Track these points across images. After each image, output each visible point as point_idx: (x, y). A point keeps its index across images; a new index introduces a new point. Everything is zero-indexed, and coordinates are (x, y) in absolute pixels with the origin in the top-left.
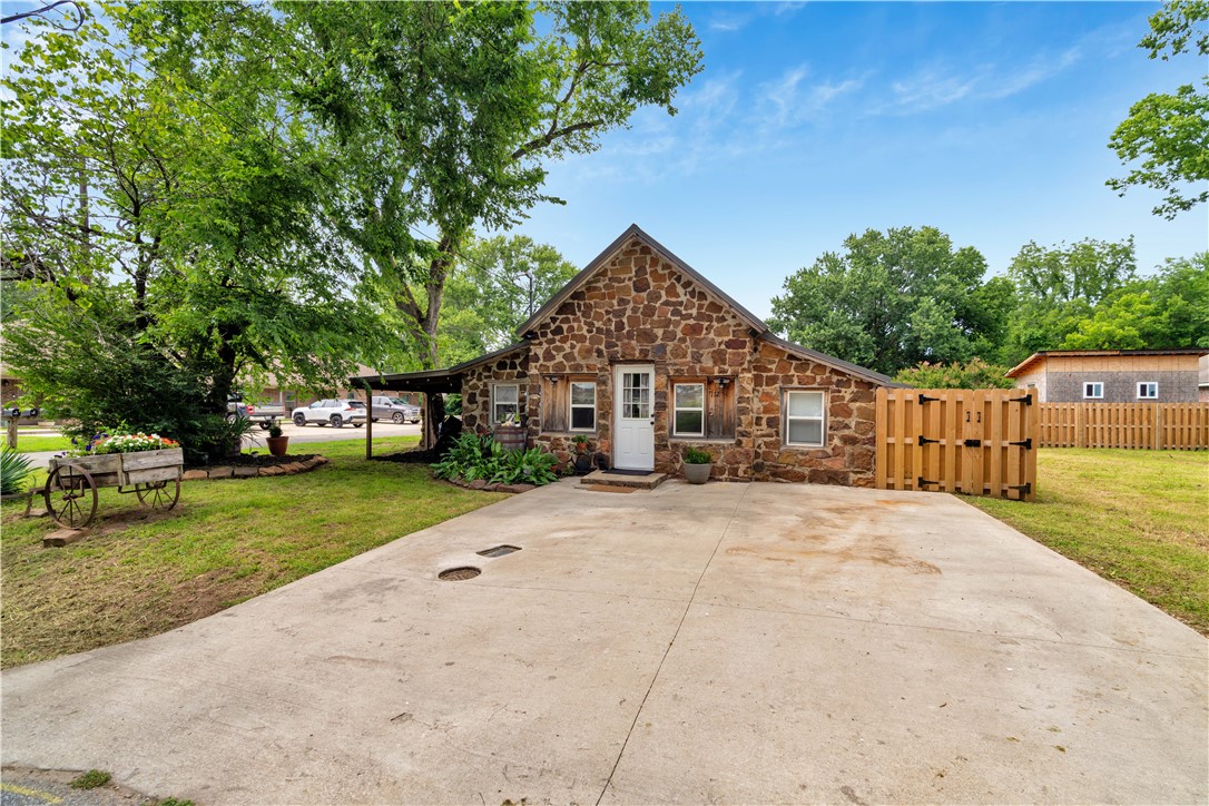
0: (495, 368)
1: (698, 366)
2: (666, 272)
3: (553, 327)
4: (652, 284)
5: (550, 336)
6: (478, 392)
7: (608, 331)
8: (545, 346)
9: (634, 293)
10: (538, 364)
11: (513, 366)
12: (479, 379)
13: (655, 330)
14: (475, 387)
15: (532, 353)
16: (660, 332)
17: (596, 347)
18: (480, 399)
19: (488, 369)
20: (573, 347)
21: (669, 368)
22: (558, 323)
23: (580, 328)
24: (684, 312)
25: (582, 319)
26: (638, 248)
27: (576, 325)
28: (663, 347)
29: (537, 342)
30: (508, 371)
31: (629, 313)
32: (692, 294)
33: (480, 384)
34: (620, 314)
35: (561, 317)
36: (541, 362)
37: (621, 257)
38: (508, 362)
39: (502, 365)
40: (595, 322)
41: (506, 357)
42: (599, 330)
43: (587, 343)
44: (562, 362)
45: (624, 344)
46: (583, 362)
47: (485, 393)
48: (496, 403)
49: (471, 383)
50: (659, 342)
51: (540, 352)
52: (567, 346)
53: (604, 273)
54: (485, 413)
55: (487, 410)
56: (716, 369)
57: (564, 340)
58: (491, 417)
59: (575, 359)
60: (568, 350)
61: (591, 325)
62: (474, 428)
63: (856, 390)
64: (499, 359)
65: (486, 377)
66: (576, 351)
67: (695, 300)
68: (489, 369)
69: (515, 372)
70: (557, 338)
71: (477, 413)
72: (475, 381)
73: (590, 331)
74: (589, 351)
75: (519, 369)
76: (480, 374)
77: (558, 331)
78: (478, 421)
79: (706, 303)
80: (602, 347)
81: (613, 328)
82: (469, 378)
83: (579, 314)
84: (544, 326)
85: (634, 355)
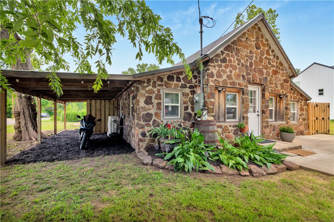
0: (165, 79)
1: (276, 89)
2: (266, 43)
3: (222, 57)
4: (262, 47)
5: (219, 63)
6: (153, 96)
7: (247, 66)
8: (217, 68)
9: (255, 49)
10: (214, 79)
11: (178, 80)
12: (154, 86)
13: (264, 70)
14: (151, 92)
15: (210, 72)
16: (265, 71)
17: (242, 73)
18: (155, 101)
19: (160, 79)
20: (231, 72)
21: (269, 89)
22: (224, 56)
23: (234, 62)
24: (272, 64)
25: (236, 57)
26: (257, 27)
27: (232, 59)
28: (266, 78)
29: (213, 64)
30: (175, 82)
31: (254, 58)
32: (274, 56)
33: (155, 89)
34: (251, 58)
35: (226, 52)
36: (215, 78)
37: (251, 29)
38: (175, 76)
39: (170, 78)
40: (241, 60)
41: (174, 73)
42: (243, 65)
43: (237, 71)
44: (226, 80)
45: (253, 74)
46: (237, 81)
47: (158, 97)
48: (165, 104)
49: (147, 89)
50: (265, 76)
51: (215, 72)
52: (228, 70)
53: (244, 34)
54: (158, 111)
55: (160, 110)
56: (281, 91)
57: (226, 67)
58: (162, 114)
59: (232, 79)
60: (229, 73)
61: (239, 61)
62: (151, 123)
63: (304, 102)
64: (169, 73)
65: (159, 85)
66: (233, 74)
67: (275, 59)
68: (162, 81)
69: (180, 84)
70: (223, 64)
71: (153, 111)
72: (150, 87)
73: (239, 65)
74: (239, 76)
75: (182, 82)
76: (155, 82)
77: (224, 60)
78: (154, 118)
79: (278, 61)
80: (245, 74)
81: (248, 65)
82: (145, 84)
83: (234, 53)
84: (217, 55)
85: (257, 80)
